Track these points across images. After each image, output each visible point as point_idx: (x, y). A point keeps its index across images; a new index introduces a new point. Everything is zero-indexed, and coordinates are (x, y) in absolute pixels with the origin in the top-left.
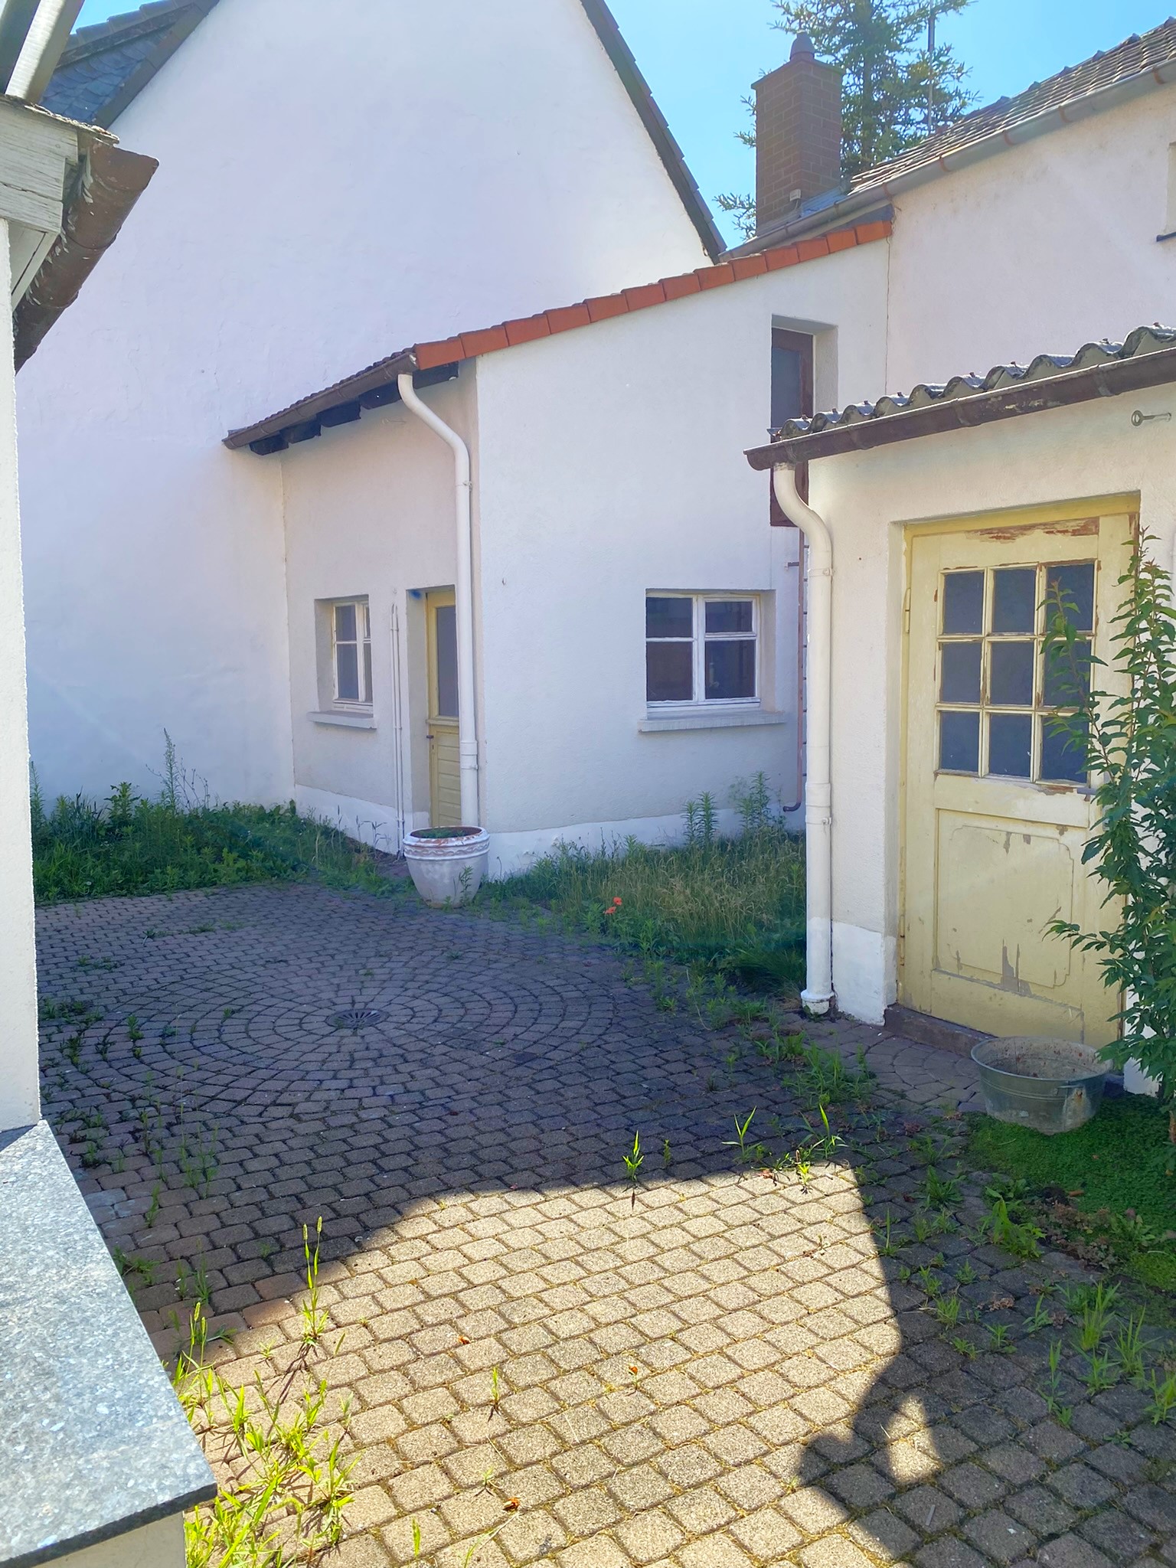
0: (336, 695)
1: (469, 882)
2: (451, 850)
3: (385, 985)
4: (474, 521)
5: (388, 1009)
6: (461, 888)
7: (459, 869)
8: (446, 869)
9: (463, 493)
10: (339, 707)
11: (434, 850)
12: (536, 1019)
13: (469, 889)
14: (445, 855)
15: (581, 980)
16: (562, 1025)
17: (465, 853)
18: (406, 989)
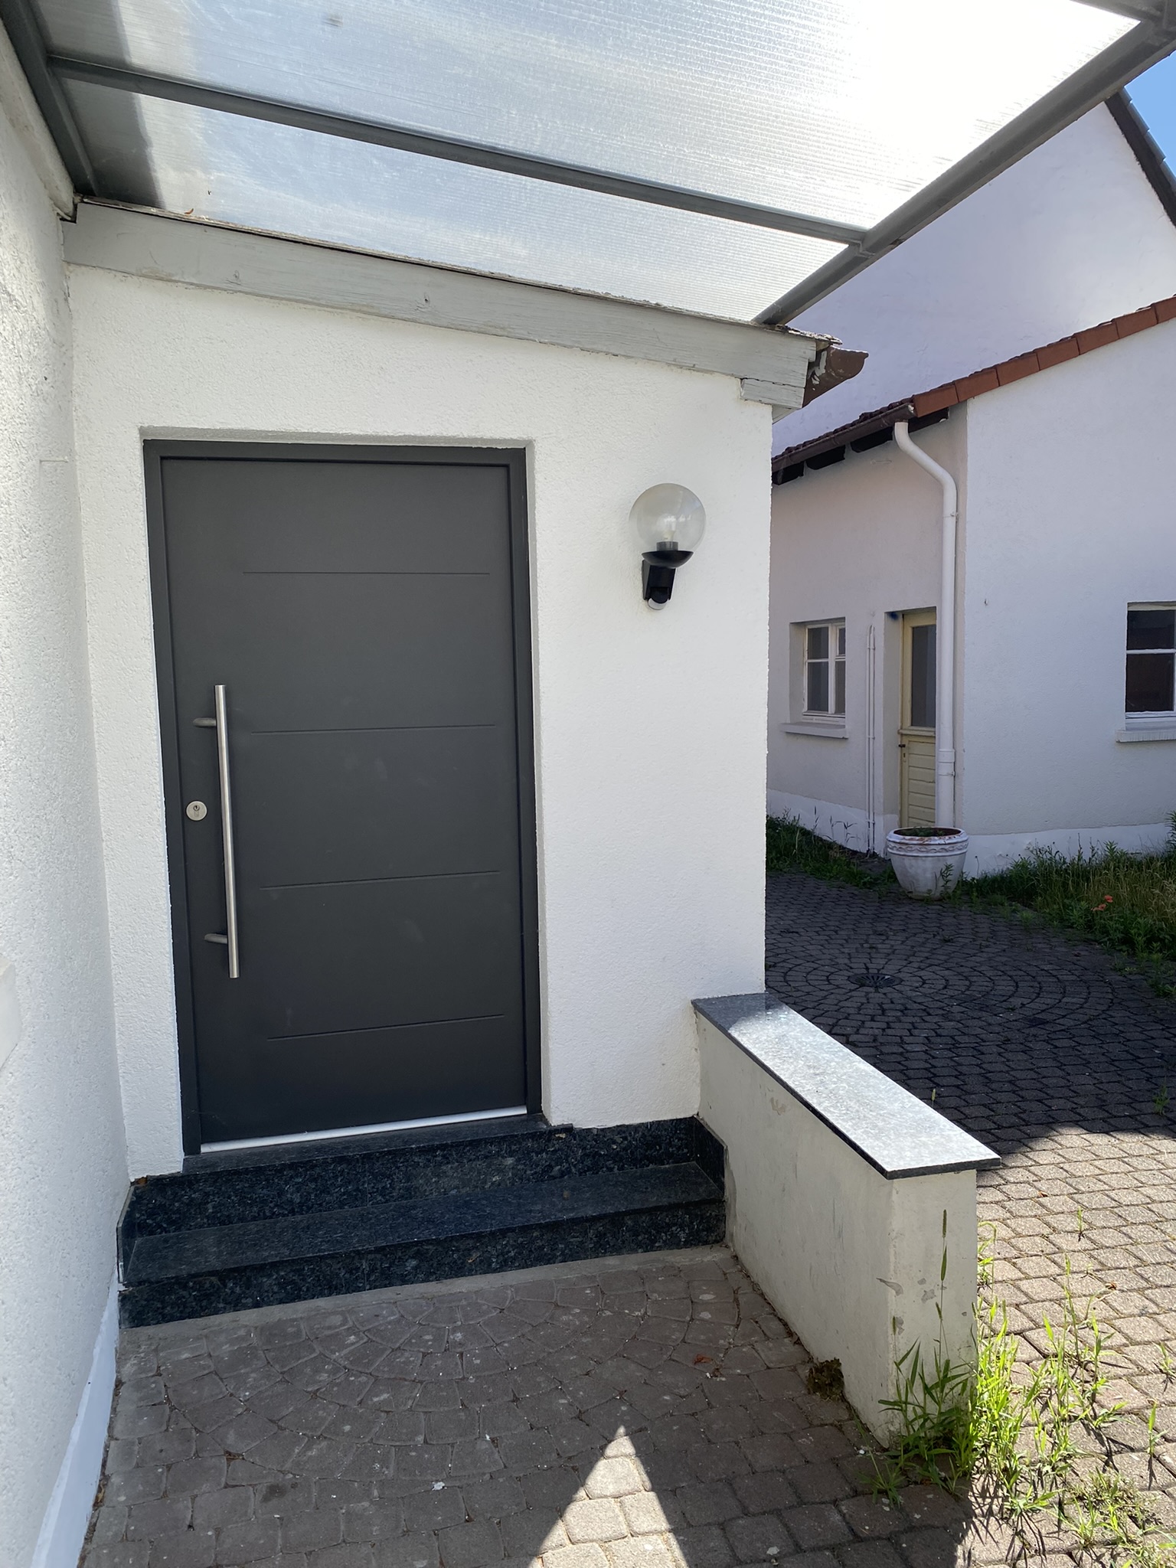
0: (806, 709)
1: (949, 878)
2: (932, 847)
3: (890, 957)
4: (960, 548)
5: (900, 975)
6: (941, 883)
7: (942, 866)
8: (928, 864)
9: (950, 524)
10: (808, 719)
11: (918, 847)
12: (1039, 994)
13: (949, 884)
14: (927, 852)
15: (1074, 967)
16: (1065, 1000)
17: (946, 851)
18: (910, 962)
